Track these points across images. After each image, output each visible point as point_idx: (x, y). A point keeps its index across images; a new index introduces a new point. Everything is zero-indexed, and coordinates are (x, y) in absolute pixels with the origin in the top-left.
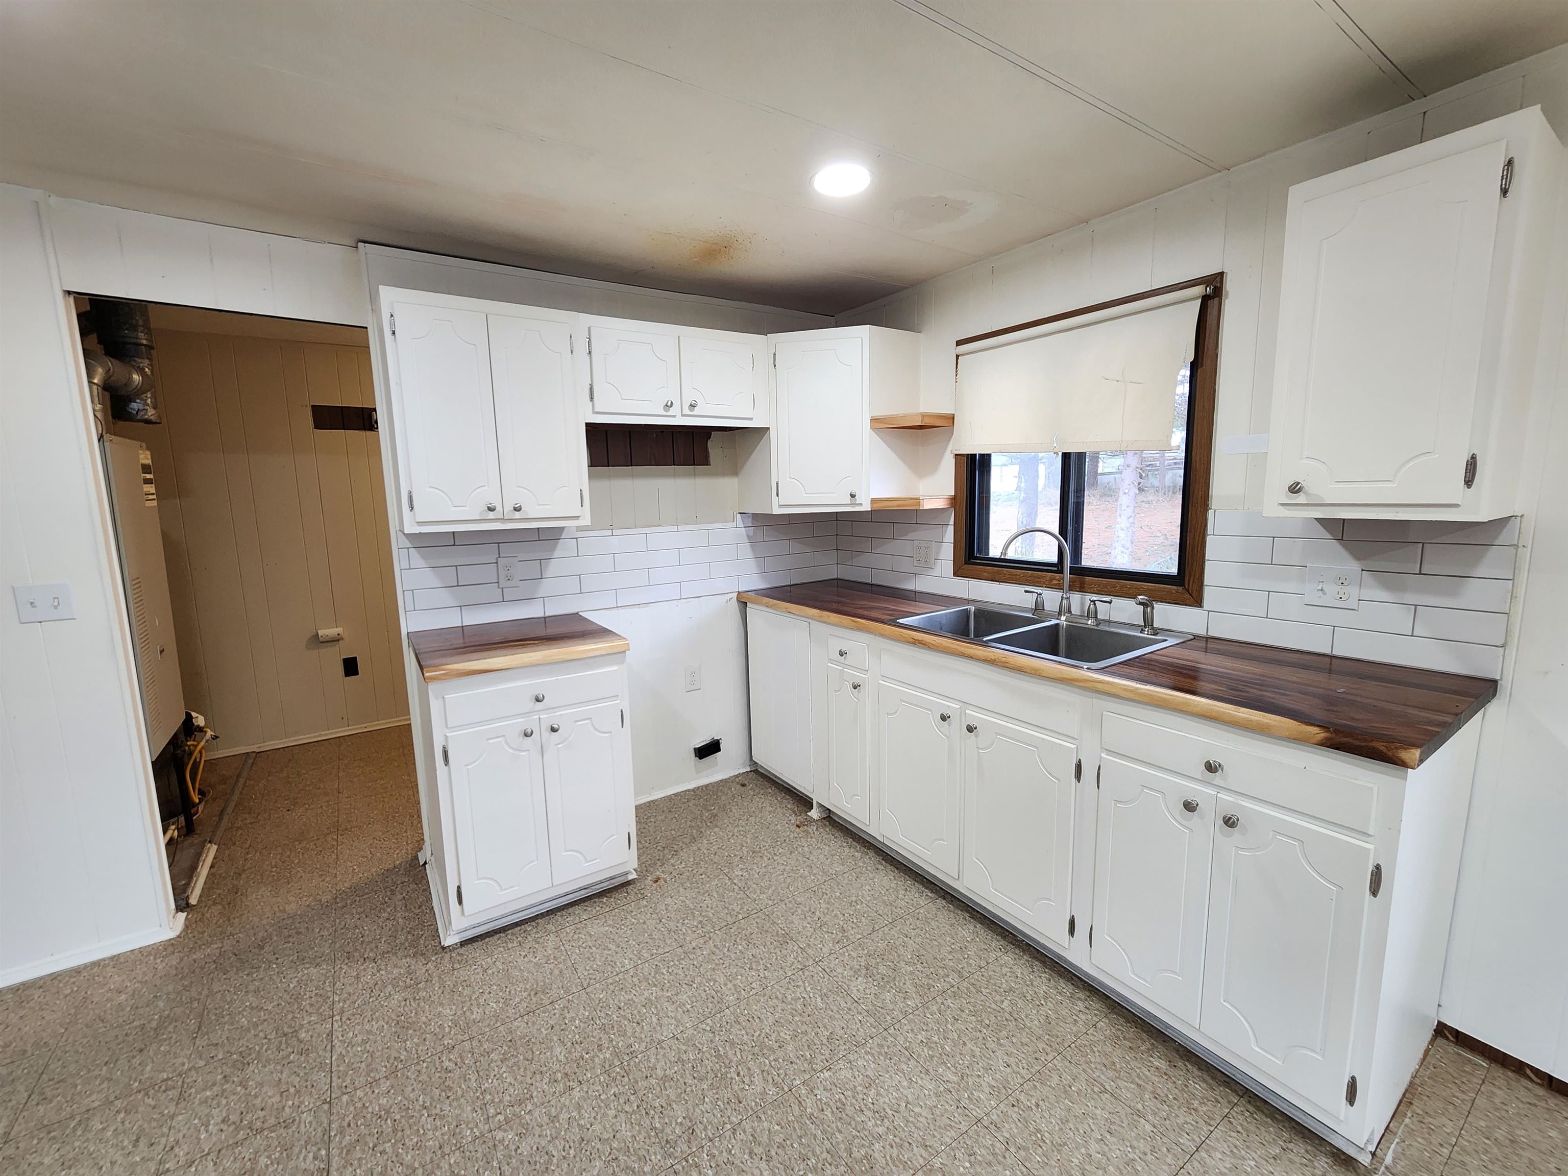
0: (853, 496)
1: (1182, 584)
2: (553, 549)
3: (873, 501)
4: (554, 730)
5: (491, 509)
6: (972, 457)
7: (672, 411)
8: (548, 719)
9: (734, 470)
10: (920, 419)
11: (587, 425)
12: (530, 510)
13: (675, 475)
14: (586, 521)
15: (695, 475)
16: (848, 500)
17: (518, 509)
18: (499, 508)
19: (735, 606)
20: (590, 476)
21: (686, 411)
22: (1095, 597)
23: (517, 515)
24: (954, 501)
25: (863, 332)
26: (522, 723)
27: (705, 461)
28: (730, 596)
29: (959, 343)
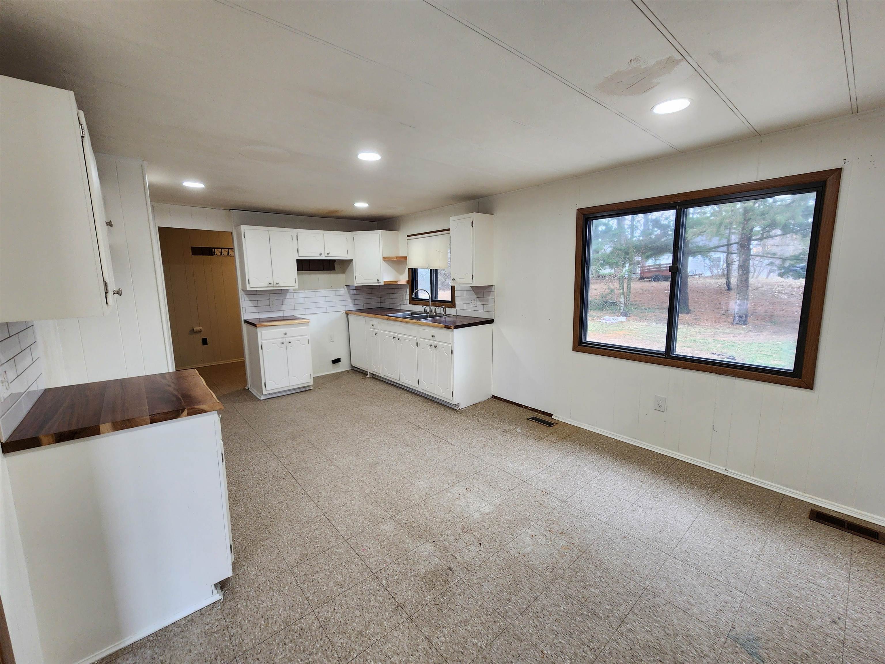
0: (378, 280)
1: (452, 303)
2: (286, 296)
3: (384, 282)
4: (290, 342)
5: (270, 284)
6: (412, 269)
7: (322, 256)
8: (288, 340)
9: (343, 271)
10: (395, 258)
11: (297, 260)
12: (281, 284)
13: (324, 273)
14: (297, 287)
15: (330, 273)
16: (377, 281)
17: (277, 284)
18: (272, 284)
19: (345, 315)
20: (298, 274)
21: (326, 255)
22: (435, 307)
23: (277, 285)
24: (408, 281)
25: (380, 232)
26: (281, 340)
27: (334, 270)
28: (343, 312)
29: (408, 236)
